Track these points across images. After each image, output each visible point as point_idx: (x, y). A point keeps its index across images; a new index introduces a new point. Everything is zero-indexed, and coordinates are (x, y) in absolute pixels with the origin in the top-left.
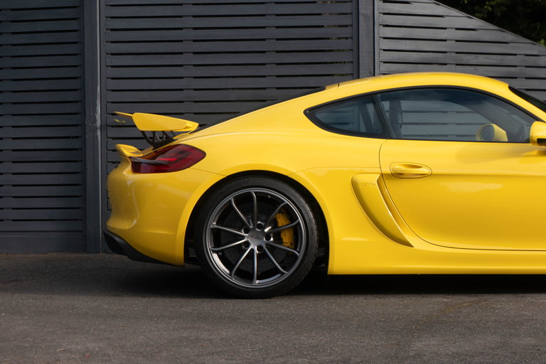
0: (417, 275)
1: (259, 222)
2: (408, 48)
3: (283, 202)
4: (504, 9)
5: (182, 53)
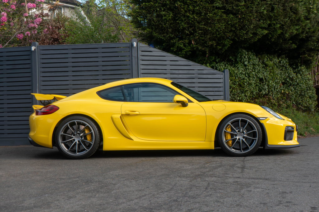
0: (135, 150)
1: (78, 132)
2: (151, 68)
3: (86, 125)
4: (190, 53)
5: (68, 71)
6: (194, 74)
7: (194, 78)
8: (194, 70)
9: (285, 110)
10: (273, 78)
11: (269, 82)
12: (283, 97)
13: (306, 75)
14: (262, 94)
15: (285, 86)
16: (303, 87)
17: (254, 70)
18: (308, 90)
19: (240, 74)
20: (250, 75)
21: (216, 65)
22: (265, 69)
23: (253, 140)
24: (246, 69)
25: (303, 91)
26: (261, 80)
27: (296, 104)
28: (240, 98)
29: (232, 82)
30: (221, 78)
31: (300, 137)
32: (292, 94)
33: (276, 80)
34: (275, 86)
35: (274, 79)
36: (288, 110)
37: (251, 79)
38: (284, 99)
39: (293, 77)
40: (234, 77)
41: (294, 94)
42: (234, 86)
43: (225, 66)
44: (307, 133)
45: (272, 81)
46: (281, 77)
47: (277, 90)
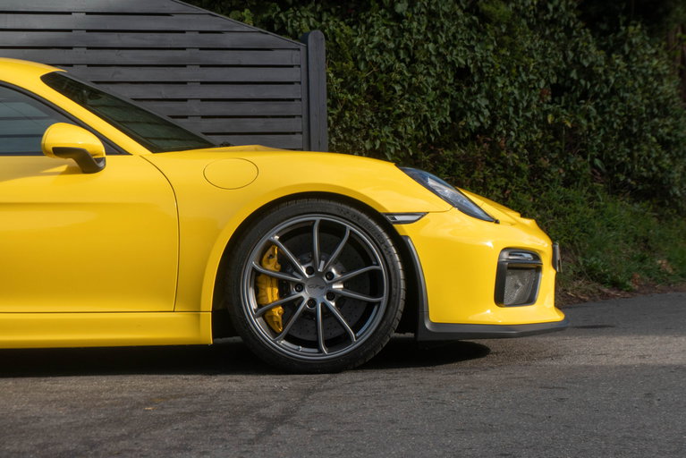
6: (184, 49)
7: (185, 66)
8: (184, 32)
9: (558, 192)
10: (509, 67)
11: (495, 82)
12: (552, 141)
13: (647, 57)
14: (464, 129)
15: (563, 98)
16: (632, 104)
17: (433, 33)
18: (653, 116)
19: (376, 52)
20: (418, 55)
21: (281, 15)
22: (479, 31)
23: (370, 306)
24: (402, 31)
25: (634, 120)
26: (462, 74)
27: (608, 168)
28: (375, 146)
29: (340, 80)
30: (292, 66)
31: (613, 293)
32: (590, 129)
33: (523, 75)
34: (518, 97)
35: (514, 71)
36: (571, 193)
37: (421, 68)
38: (557, 151)
39: (592, 64)
40: (351, 64)
41: (599, 129)
42: (350, 97)
43: (320, 20)
44: (642, 279)
45: (507, 80)
46: (546, 64)
47: (529, 114)
